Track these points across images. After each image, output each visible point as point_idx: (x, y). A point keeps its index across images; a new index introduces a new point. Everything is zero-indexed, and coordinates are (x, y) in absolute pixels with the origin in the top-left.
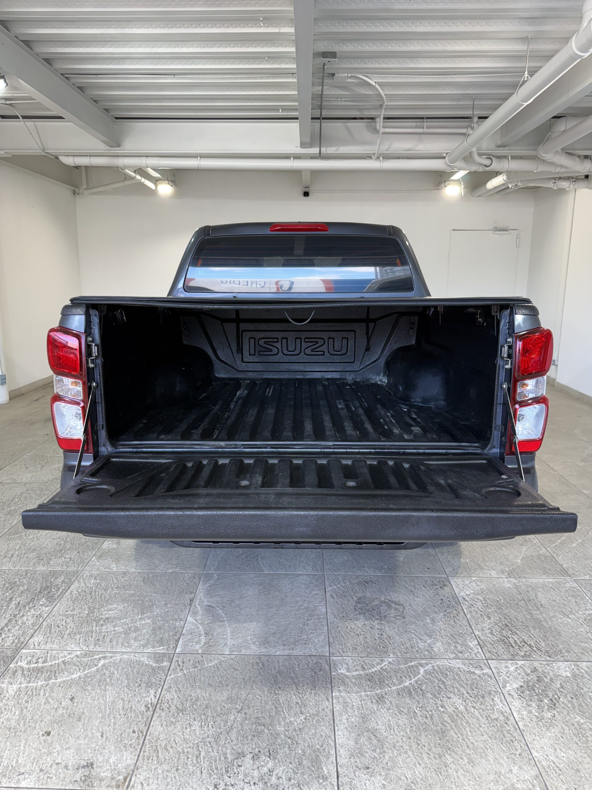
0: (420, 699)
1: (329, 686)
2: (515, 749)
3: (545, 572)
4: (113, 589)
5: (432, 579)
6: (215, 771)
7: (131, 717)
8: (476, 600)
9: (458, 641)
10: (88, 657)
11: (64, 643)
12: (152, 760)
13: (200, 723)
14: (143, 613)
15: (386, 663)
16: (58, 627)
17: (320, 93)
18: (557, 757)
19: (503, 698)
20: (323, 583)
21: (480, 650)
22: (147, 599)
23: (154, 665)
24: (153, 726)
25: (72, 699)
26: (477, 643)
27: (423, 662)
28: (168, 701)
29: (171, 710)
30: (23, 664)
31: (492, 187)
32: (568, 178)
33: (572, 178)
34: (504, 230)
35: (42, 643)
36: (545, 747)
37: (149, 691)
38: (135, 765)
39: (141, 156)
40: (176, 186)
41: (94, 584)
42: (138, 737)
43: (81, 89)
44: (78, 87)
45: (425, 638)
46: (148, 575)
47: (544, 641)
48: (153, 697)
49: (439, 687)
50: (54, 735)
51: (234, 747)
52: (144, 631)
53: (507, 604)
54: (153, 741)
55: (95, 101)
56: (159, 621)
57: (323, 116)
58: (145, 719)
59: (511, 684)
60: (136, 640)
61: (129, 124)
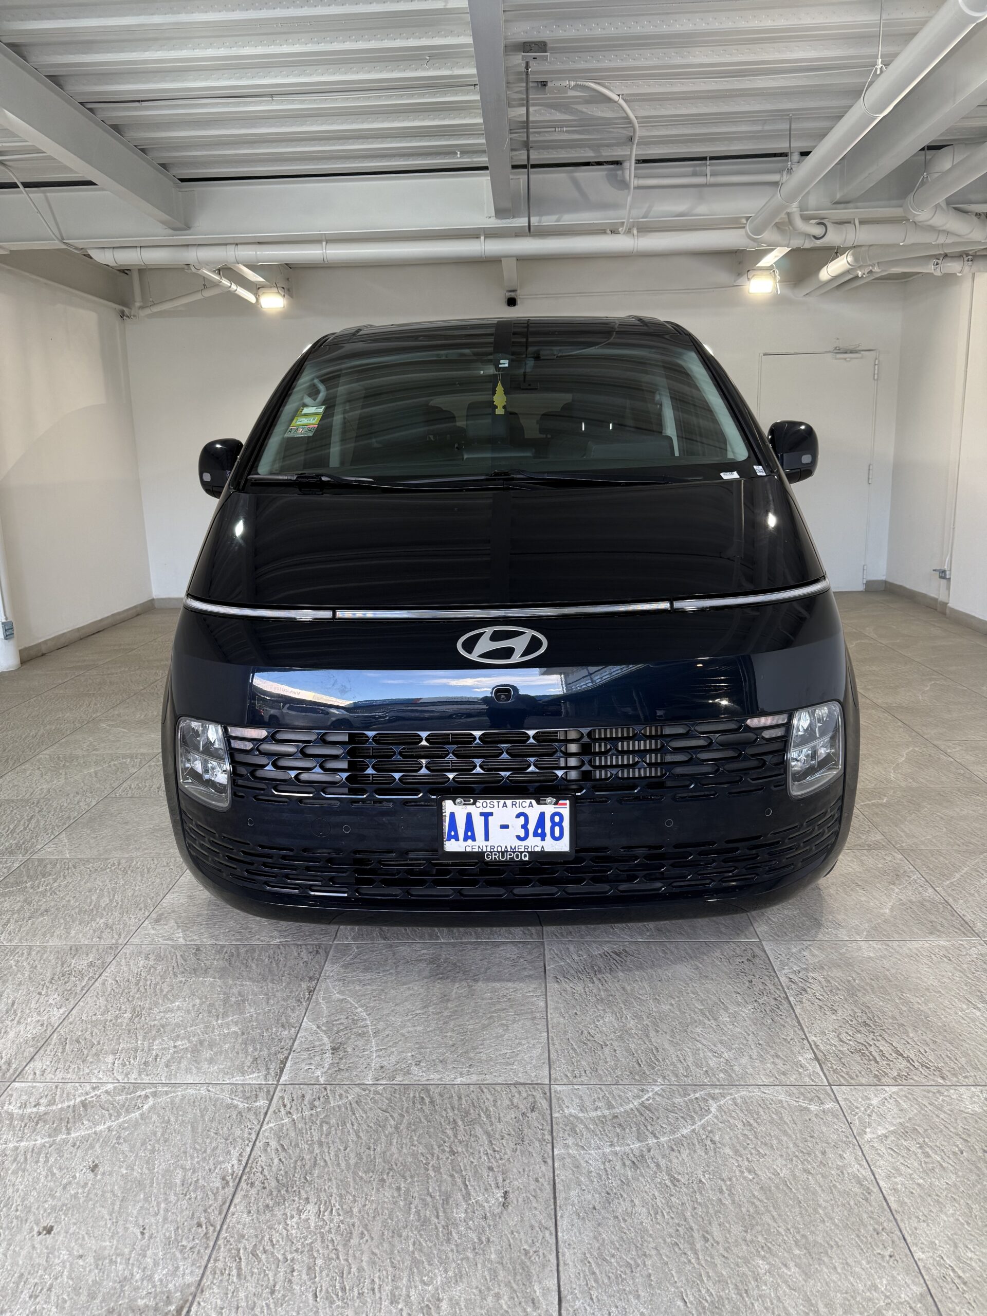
0: (709, 1158)
1: (548, 1137)
2: (881, 1246)
3: (933, 930)
4: (175, 975)
5: (733, 945)
6: (340, 1294)
7: (196, 1198)
8: (811, 981)
9: (780, 1054)
10: (127, 1094)
11: (87, 1071)
12: (230, 1275)
13: (317, 1206)
14: (225, 1015)
15: (651, 1094)
16: (78, 1041)
17: (525, 119)
18: (959, 1259)
19: (860, 1154)
20: (541, 957)
21: (818, 1069)
22: (235, 991)
23: (241, 1105)
24: (233, 1214)
25: (94, 1169)
26: (812, 1056)
27: (717, 1091)
28: (263, 1170)
29: (266, 1185)
30: (13, 1108)
31: (829, 277)
32: (960, 256)
33: (967, 255)
34: (852, 352)
35: (49, 1070)
36: (937, 1242)
37: (229, 1152)
38: (199, 1285)
39: (226, 244)
40: (291, 296)
41: (144, 967)
42: (206, 1234)
43: (116, 128)
44: (109, 125)
45: (720, 1048)
46: (238, 949)
47: (933, 1050)
48: (235, 1162)
49: (745, 1135)
50: (59, 1233)
51: (377, 1251)
52: (227, 1046)
53: (868, 988)
54: (232, 1240)
55: (143, 150)
56: (252, 1029)
57: (532, 162)
58: (220, 1202)
59: (875, 1128)
60: (211, 1063)
61: (204, 189)
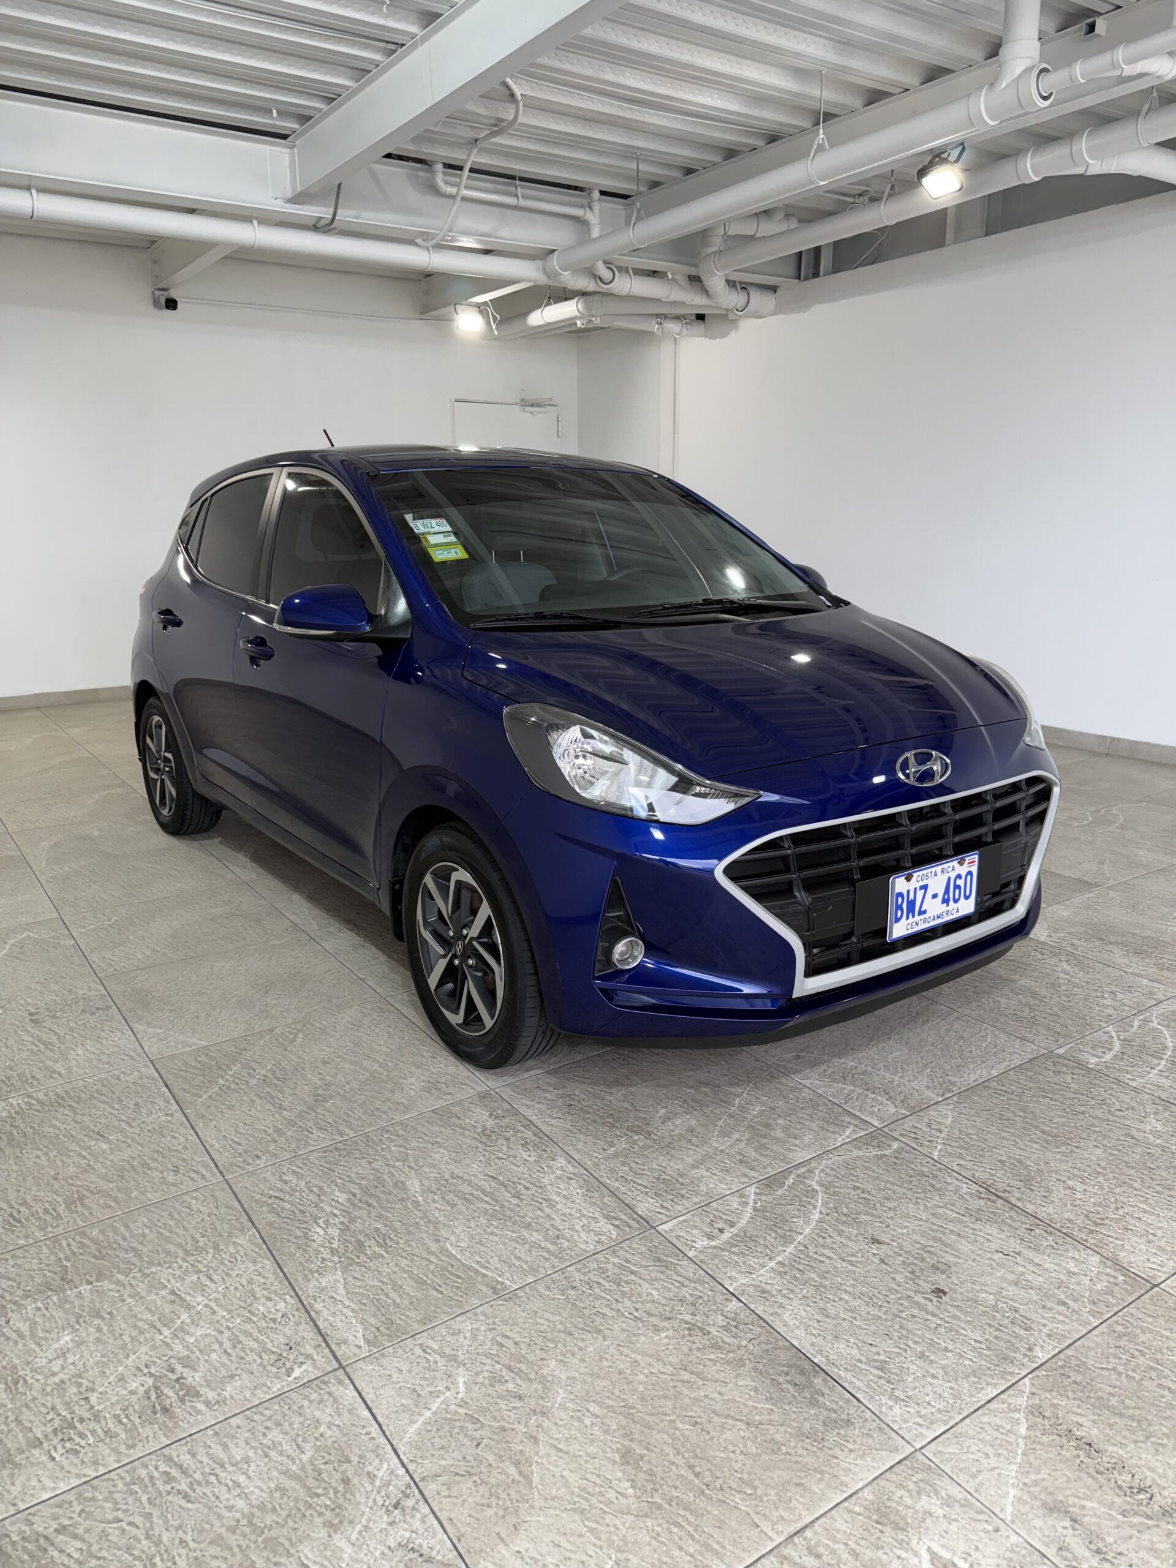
1: (1112, 1079)
10: (779, 1187)
11: (703, 1189)
13: (1075, 1181)
15: (1114, 1033)
23: (886, 1153)
24: (1036, 1213)
25: (876, 1241)
27: (1141, 1017)
30: (705, 1243)
31: (543, 323)
32: (678, 318)
33: (685, 318)
34: (539, 405)
35: (666, 1204)
